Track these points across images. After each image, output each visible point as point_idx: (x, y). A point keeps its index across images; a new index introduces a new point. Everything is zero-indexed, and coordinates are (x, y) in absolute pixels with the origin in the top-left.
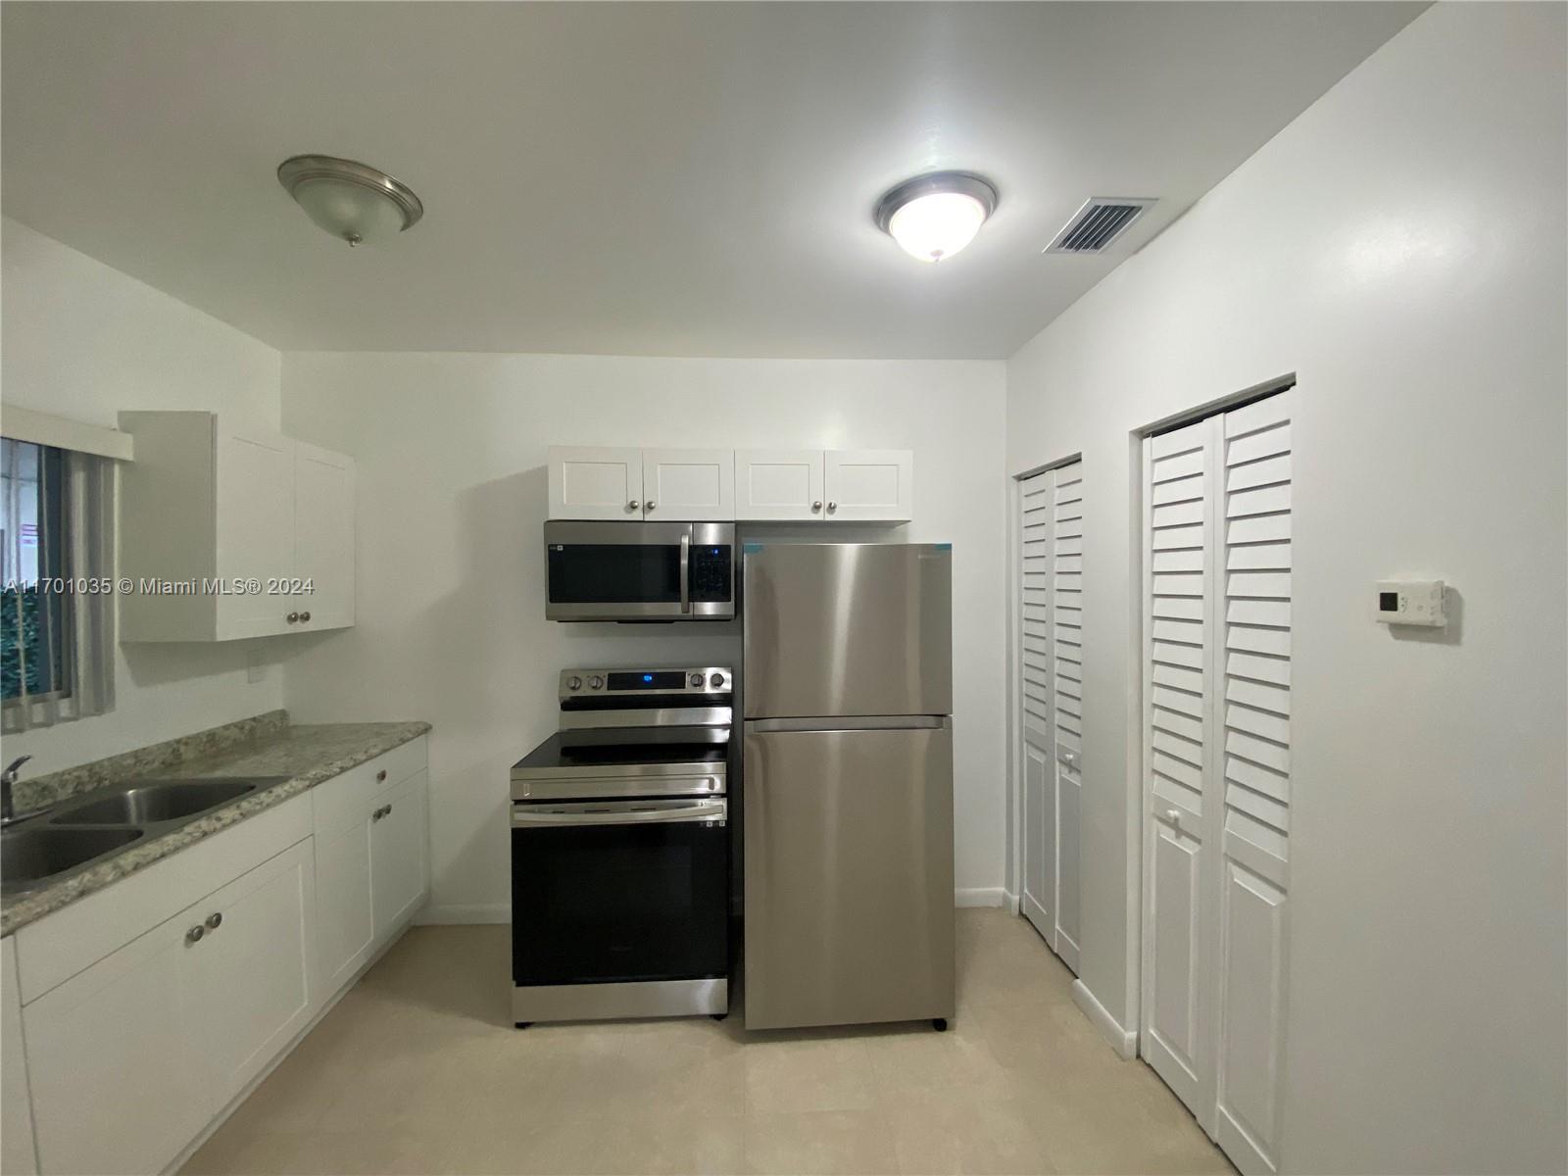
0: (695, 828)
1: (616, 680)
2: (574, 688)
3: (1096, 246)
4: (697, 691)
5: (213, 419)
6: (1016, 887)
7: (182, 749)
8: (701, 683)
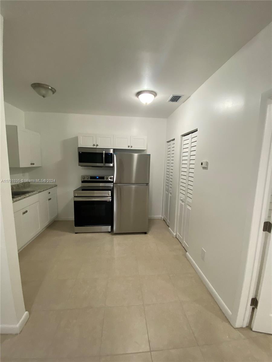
0: (106, 202)
1: (92, 178)
2: (84, 179)
3: (176, 101)
4: (107, 180)
5: (17, 127)
6: (163, 216)
7: (13, 187)
8: (107, 178)
